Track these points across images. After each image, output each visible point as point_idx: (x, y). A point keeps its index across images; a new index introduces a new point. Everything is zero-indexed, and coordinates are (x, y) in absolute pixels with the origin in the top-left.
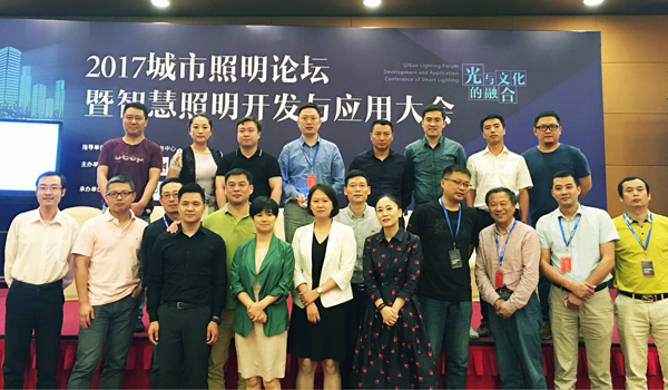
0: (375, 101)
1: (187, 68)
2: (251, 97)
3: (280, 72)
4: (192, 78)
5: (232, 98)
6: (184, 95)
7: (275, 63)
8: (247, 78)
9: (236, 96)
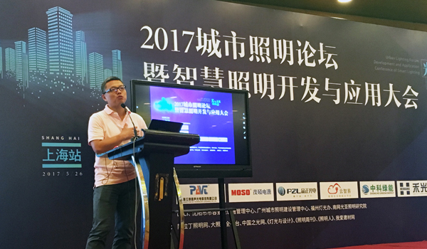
0: (370, 87)
1: (231, 46)
2: (283, 78)
3: (303, 56)
4: (235, 57)
5: (269, 78)
6: (230, 73)
7: (299, 48)
8: (279, 60)
9: (272, 76)
